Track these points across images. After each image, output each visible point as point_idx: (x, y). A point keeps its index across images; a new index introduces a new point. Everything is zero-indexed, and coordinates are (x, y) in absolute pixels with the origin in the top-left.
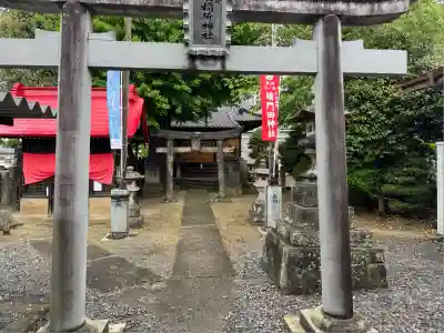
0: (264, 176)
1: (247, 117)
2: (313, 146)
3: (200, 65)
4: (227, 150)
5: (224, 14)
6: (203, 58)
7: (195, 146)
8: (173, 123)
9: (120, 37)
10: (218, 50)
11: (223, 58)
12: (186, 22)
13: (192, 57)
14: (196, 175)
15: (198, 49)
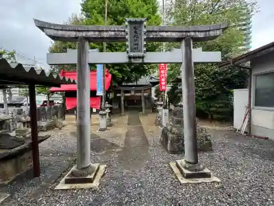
0: (161, 105)
1: (153, 80)
2: (181, 93)
3: (133, 61)
4: (145, 94)
5: (143, 39)
6: (135, 58)
7: (133, 93)
8: (124, 84)
9: (101, 50)
10: (141, 54)
11: (143, 57)
12: (127, 43)
13: (130, 58)
14: (133, 105)
15: (132, 54)
